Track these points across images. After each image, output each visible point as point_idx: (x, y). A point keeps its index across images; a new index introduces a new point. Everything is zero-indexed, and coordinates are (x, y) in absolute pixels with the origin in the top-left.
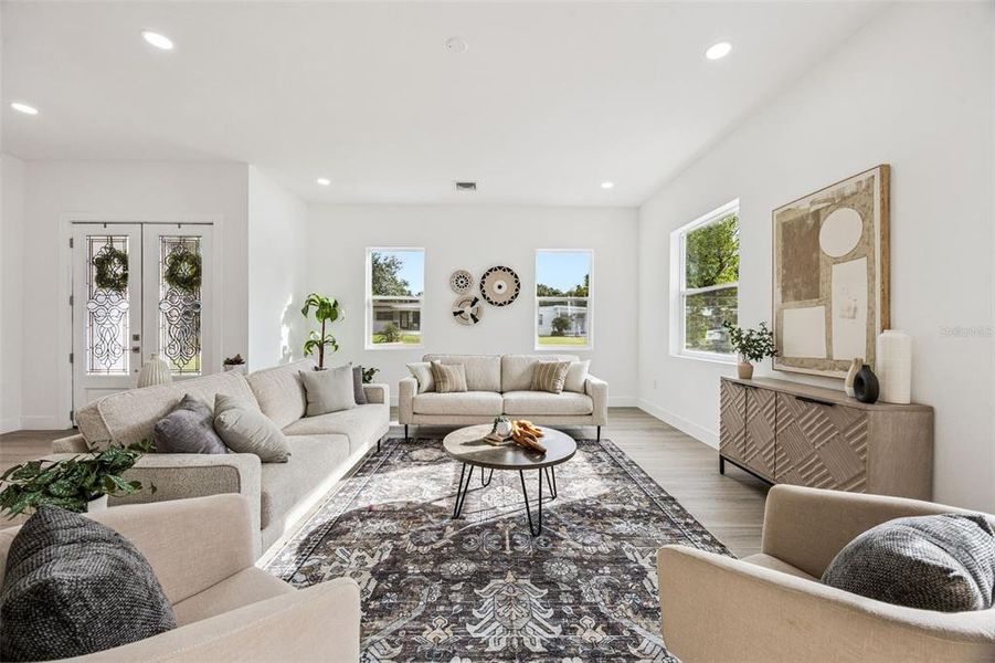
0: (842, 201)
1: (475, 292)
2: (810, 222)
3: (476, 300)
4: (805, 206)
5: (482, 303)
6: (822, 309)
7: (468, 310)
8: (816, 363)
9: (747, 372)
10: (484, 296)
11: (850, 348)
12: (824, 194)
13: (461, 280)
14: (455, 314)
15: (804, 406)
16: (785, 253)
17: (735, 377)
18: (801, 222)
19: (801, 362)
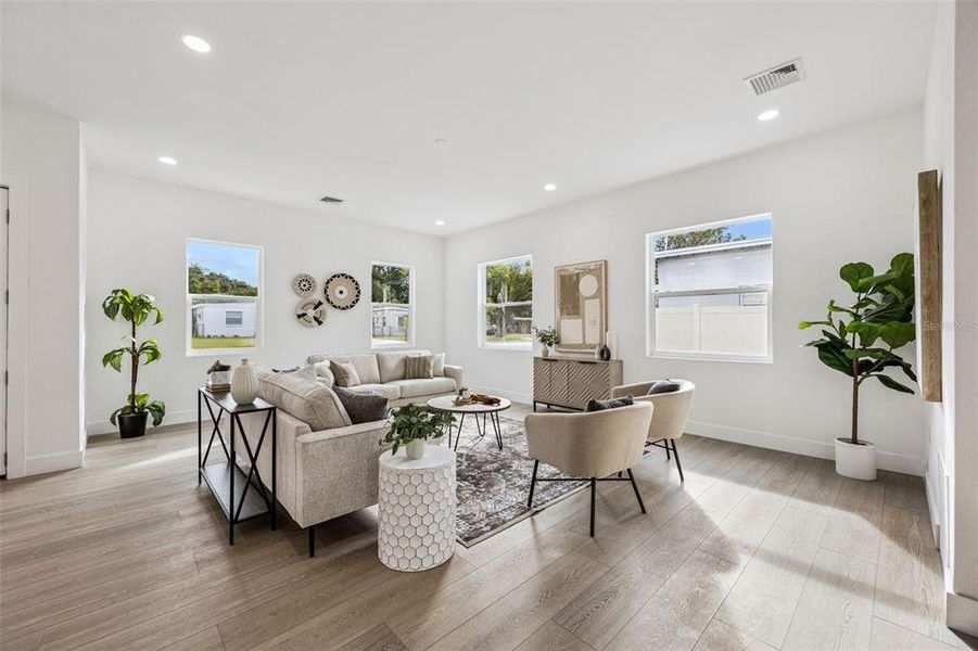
0: (590, 271)
1: (318, 295)
2: (575, 278)
3: (320, 303)
4: (572, 269)
5: (326, 306)
6: (580, 320)
7: (311, 313)
8: (578, 346)
9: (546, 352)
10: (328, 300)
11: (593, 337)
12: (582, 266)
13: (304, 284)
14: (299, 316)
15: (583, 366)
16: (562, 292)
17: (540, 355)
18: (570, 277)
19: (571, 346)
